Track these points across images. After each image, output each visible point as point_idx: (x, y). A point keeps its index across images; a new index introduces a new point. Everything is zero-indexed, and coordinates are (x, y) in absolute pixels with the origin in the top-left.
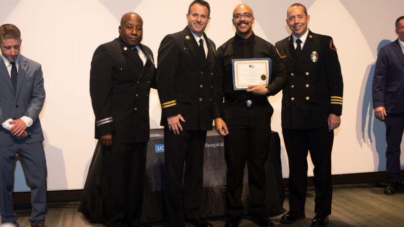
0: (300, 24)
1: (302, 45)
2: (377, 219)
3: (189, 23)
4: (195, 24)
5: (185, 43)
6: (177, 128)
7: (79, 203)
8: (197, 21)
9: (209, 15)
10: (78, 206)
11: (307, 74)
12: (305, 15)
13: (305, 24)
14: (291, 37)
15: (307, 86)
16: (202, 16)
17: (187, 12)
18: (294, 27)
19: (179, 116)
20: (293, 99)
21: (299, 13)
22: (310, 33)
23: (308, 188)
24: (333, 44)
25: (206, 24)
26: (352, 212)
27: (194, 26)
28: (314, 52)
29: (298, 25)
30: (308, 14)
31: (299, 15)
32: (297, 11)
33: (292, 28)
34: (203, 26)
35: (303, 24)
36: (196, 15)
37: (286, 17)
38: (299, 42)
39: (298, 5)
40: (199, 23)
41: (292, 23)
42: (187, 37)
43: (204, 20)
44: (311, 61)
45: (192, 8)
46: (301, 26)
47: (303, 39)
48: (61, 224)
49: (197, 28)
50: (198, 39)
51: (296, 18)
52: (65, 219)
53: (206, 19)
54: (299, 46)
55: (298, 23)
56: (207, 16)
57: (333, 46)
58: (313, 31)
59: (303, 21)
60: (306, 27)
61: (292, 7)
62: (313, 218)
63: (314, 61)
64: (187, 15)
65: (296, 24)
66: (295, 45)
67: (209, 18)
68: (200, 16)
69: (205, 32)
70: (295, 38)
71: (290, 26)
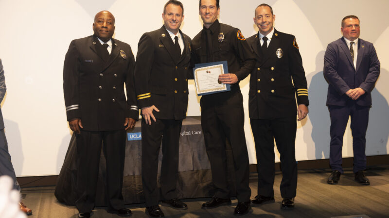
0: (267, 23)
1: (268, 42)
2: (328, 200)
3: (165, 22)
4: (170, 22)
5: (161, 41)
6: (149, 119)
7: (54, 188)
8: (173, 20)
9: (183, 13)
10: (54, 191)
11: (273, 68)
12: (271, 14)
13: (272, 23)
14: (258, 34)
15: (273, 80)
16: (177, 15)
17: (163, 12)
18: (261, 26)
19: (153, 107)
20: (259, 91)
21: (266, 13)
22: (276, 31)
23: (276, 173)
24: (296, 42)
25: (181, 22)
26: (306, 194)
27: (170, 25)
28: (279, 49)
29: (265, 23)
30: (274, 14)
31: (266, 15)
32: (264, 11)
33: (259, 26)
34: (178, 23)
35: (270, 23)
36: (171, 14)
37: (254, 16)
38: (265, 39)
39: (265, 5)
40: (174, 21)
41: (260, 21)
42: (164, 35)
43: (178, 18)
44: (277, 57)
45: (167, 8)
46: (268, 25)
47: (270, 36)
48: (39, 206)
49: (173, 26)
50: (173, 36)
51: (264, 17)
52: (43, 202)
53: (180, 17)
54: (265, 43)
55: (265, 22)
56: (181, 14)
57: (296, 45)
58: (278, 30)
59: (269, 20)
60: (272, 26)
61: (260, 7)
62: (281, 201)
63: (279, 57)
64: (163, 14)
65: (263, 23)
66: (262, 42)
67: (183, 16)
68: (175, 15)
69: (180, 28)
70: (262, 36)
71: (258, 24)
